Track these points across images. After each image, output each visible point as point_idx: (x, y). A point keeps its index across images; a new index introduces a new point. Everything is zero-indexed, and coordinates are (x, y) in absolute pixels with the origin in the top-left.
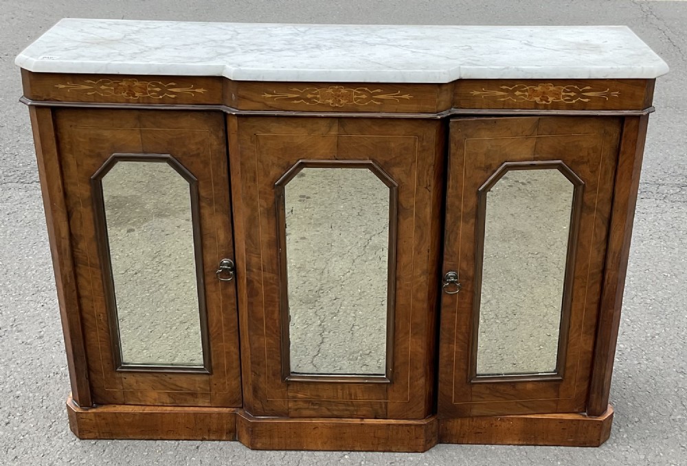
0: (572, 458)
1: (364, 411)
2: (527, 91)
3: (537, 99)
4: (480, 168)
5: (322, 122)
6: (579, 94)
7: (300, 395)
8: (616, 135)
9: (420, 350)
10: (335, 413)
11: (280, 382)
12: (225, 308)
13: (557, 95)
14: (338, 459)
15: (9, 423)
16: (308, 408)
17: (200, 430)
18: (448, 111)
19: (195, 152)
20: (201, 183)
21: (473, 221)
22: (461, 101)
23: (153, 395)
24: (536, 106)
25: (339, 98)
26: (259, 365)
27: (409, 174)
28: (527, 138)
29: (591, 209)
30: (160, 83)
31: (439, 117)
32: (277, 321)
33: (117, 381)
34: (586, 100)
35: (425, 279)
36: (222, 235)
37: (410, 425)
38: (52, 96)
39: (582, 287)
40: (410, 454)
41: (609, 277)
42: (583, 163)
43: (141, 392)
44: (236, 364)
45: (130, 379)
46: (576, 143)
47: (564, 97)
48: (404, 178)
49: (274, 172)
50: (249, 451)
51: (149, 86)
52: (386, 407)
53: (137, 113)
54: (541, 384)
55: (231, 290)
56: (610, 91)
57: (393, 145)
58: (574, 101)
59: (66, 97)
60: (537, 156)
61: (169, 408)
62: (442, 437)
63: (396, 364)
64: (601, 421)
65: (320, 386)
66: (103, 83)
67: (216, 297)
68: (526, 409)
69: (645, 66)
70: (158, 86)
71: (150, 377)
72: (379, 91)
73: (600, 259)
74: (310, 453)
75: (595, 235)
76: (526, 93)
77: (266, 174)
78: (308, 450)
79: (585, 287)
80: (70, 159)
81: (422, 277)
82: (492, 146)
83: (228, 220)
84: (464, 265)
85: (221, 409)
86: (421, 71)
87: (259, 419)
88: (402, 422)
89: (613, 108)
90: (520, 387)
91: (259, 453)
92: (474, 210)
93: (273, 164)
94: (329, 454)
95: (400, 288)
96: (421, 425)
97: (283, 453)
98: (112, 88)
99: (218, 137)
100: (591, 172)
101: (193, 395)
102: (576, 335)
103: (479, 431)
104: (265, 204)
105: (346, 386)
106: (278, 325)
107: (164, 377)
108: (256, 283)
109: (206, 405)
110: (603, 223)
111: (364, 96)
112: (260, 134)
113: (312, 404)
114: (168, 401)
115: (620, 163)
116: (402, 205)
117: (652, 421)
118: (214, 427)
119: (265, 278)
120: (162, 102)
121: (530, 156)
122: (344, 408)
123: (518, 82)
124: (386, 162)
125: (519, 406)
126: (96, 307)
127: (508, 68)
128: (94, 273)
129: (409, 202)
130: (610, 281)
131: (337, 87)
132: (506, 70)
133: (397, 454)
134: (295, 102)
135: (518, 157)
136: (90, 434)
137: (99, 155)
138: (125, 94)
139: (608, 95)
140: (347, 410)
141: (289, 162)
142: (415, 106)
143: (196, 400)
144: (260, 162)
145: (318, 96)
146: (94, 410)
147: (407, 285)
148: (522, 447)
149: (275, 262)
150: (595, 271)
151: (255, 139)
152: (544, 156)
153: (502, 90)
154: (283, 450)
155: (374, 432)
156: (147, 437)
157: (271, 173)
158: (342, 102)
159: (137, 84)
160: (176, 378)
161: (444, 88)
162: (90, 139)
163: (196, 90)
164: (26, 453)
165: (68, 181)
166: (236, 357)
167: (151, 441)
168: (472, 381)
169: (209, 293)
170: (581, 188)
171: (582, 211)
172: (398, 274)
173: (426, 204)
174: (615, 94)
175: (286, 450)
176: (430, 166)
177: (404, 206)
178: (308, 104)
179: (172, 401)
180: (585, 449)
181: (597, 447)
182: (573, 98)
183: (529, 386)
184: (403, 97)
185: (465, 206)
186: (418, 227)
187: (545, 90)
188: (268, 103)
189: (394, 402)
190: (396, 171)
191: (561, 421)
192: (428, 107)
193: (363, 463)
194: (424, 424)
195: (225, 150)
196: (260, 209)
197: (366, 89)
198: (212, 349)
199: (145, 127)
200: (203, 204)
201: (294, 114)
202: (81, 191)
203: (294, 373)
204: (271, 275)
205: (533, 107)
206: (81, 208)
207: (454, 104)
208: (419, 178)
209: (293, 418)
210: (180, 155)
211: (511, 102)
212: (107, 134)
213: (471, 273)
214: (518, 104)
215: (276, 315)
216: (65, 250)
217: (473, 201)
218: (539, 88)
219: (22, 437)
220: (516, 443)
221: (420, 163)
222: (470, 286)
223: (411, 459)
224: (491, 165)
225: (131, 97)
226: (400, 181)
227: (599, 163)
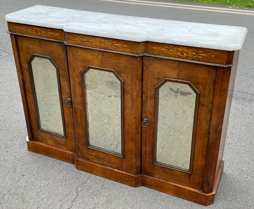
0: (192, 207)
1: (114, 166)
2: (175, 50)
3: (179, 54)
4: (155, 78)
5: (96, 52)
6: (197, 54)
7: (93, 154)
8: (214, 75)
9: (133, 148)
10: (105, 164)
11: (86, 147)
12: (69, 116)
13: (188, 53)
14: (103, 181)
15: (12, 140)
16: (95, 159)
17: (63, 157)
18: (143, 54)
19: (57, 57)
20: (60, 69)
21: (153, 100)
22: (149, 51)
23: (50, 142)
24: (179, 57)
25: (101, 43)
26: (79, 139)
27: (128, 77)
28: (175, 69)
29: (203, 105)
30: (45, 30)
31: (137, 56)
32: (84, 125)
33: (40, 134)
34: (200, 57)
35: (135, 121)
36: (67, 89)
37: (130, 176)
38: (14, 31)
39: (200, 137)
40: (130, 187)
41: (211, 136)
42: (200, 84)
43: (46, 140)
44: (74, 137)
45: (43, 134)
46: (197, 75)
47: (191, 54)
48: (125, 78)
49: (81, 69)
50: (76, 169)
51: (42, 31)
52: (122, 167)
53: (39, 40)
54: (182, 173)
55: (71, 110)
56: (211, 54)
57: (121, 65)
58: (195, 57)
59: (18, 31)
60: (179, 77)
61: (54, 147)
62: (144, 184)
63: (125, 151)
64: (207, 196)
65: (99, 152)
66: (28, 28)
67: (66, 111)
68: (176, 181)
69: (226, 45)
70: (45, 31)
71: (49, 135)
72: (115, 42)
73: (207, 127)
74: (95, 176)
75: (205, 116)
76: (175, 51)
77: (78, 69)
78: (95, 175)
79: (201, 138)
80: (21, 54)
81: (134, 119)
82: (161, 70)
83: (69, 84)
84: (151, 117)
85: (70, 152)
86: (130, 36)
87: (79, 159)
88: (127, 173)
89: (212, 62)
90: (173, 171)
91: (79, 171)
92: (154, 95)
93: (80, 66)
94: (101, 178)
95: (126, 122)
96: (134, 177)
97: (86, 173)
98: (31, 30)
99: (64, 52)
100: (203, 89)
101: (62, 144)
102: (197, 157)
103: (157, 185)
104: (78, 80)
105: (108, 155)
106: (84, 126)
107: (52, 136)
108: (76, 109)
109: (66, 149)
110: (209, 112)
111: (110, 44)
112: (75, 53)
113: (97, 158)
114: (54, 145)
115: (216, 87)
116: (125, 90)
117: (237, 202)
118: (67, 158)
119: (79, 108)
120: (46, 37)
121: (176, 77)
122: (108, 163)
123: (171, 45)
124: (119, 71)
125: (174, 179)
126: (32, 107)
127: (167, 39)
128: (31, 95)
129: (128, 88)
130: (211, 138)
131: (100, 39)
132: (166, 40)
133: (125, 185)
134: (86, 43)
135: (171, 77)
136: (31, 150)
137: (29, 54)
138: (35, 33)
139: (210, 56)
140: (109, 164)
141: (85, 66)
142: (129, 50)
143: (63, 147)
144: (76, 64)
145: (94, 41)
146: (32, 142)
147: (128, 121)
148: (174, 197)
149: (82, 102)
150: (205, 132)
151: (74, 55)
152: (182, 78)
153: (165, 48)
154: (86, 172)
155: (117, 175)
156: (47, 155)
157: (80, 69)
158: (102, 45)
159: (38, 29)
160: (56, 137)
161: (140, 44)
162: (27, 48)
163: (56, 34)
164: (11, 151)
165: (21, 61)
166: (73, 135)
167: (48, 157)
168: (154, 164)
169: (64, 110)
170: (198, 95)
171: (199, 105)
172: (125, 116)
173: (134, 91)
174: (213, 56)
175: (88, 172)
176: (135, 75)
177: (126, 90)
178: (90, 44)
179: (55, 145)
180: (199, 205)
181: (205, 206)
182: (194, 55)
183: (178, 173)
184: (124, 46)
185: (150, 93)
186: (132, 99)
187: (182, 50)
188: (77, 42)
189: (125, 165)
190: (123, 75)
191: (190, 191)
192: (134, 51)
193: (111, 185)
194: (135, 177)
195: (66, 58)
196: (77, 82)
197: (110, 41)
198: (66, 130)
199: (42, 45)
200: (61, 77)
201: (85, 47)
202: (25, 65)
203: (91, 145)
204: (82, 107)
205: (178, 57)
206: (26, 72)
207: (146, 51)
208: (131, 80)
209: (90, 161)
210: (53, 58)
211: (168, 54)
212: (31, 46)
213: (153, 121)
214: (171, 55)
215: (84, 123)
216: (21, 85)
217: (153, 92)
218: (180, 49)
219: (13, 145)
220: (172, 194)
221: (131, 73)
222: (153, 126)
223: (129, 188)
224: (160, 78)
225: (37, 34)
226: (124, 79)
227: (207, 86)
